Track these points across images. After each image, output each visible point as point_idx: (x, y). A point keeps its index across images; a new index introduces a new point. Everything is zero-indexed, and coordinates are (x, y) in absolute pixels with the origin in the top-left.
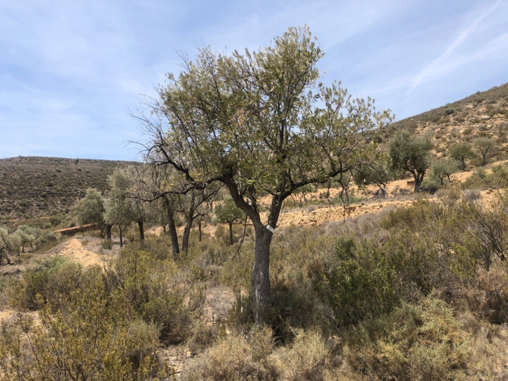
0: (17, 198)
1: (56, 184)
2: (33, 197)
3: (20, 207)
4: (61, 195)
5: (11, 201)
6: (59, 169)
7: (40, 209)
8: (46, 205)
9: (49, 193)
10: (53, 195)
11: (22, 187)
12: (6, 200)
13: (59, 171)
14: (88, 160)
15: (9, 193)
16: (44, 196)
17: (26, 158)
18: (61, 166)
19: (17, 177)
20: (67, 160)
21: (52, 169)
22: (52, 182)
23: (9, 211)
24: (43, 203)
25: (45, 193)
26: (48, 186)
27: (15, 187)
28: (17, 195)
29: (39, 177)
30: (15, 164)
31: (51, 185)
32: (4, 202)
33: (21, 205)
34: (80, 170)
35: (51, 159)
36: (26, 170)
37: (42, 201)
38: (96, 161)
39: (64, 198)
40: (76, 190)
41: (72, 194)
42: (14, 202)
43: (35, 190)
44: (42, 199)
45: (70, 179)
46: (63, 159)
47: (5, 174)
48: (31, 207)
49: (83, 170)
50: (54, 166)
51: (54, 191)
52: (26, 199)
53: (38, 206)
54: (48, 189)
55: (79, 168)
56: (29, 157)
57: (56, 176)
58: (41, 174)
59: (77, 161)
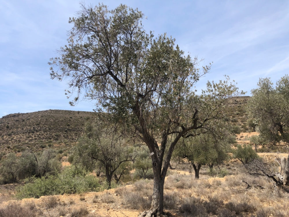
0: (53, 132)
1: (71, 125)
2: (61, 131)
3: (56, 137)
4: (74, 130)
5: (51, 134)
6: (71, 117)
7: (65, 138)
8: (67, 136)
9: (68, 130)
10: (70, 130)
11: (55, 126)
12: (48, 133)
13: (71, 118)
14: (84, 112)
15: (49, 129)
16: (66, 131)
17: (54, 111)
18: (71, 115)
19: (52, 120)
20: (74, 112)
21: (68, 116)
22: (69, 123)
23: (51, 139)
24: (66, 135)
25: (66, 129)
26: (68, 126)
27: (52, 126)
28: (53, 130)
29: (62, 121)
30: (49, 114)
31: (69, 125)
32: (47, 134)
33: (56, 136)
34: (81, 117)
35: (66, 111)
36: (55, 117)
37: (66, 134)
38: (88, 113)
39: (76, 132)
40: (82, 128)
41: (79, 130)
42: (52, 134)
43: (61, 128)
44: (65, 133)
45: (78, 122)
46: (71, 111)
47: (46, 119)
48: (60, 137)
49: (83, 117)
50: (67, 115)
51: (70, 128)
52: (58, 133)
53: (64, 136)
54: (67, 127)
55: (81, 116)
56: (55, 110)
57: (70, 120)
58: (63, 119)
59: (79, 112)
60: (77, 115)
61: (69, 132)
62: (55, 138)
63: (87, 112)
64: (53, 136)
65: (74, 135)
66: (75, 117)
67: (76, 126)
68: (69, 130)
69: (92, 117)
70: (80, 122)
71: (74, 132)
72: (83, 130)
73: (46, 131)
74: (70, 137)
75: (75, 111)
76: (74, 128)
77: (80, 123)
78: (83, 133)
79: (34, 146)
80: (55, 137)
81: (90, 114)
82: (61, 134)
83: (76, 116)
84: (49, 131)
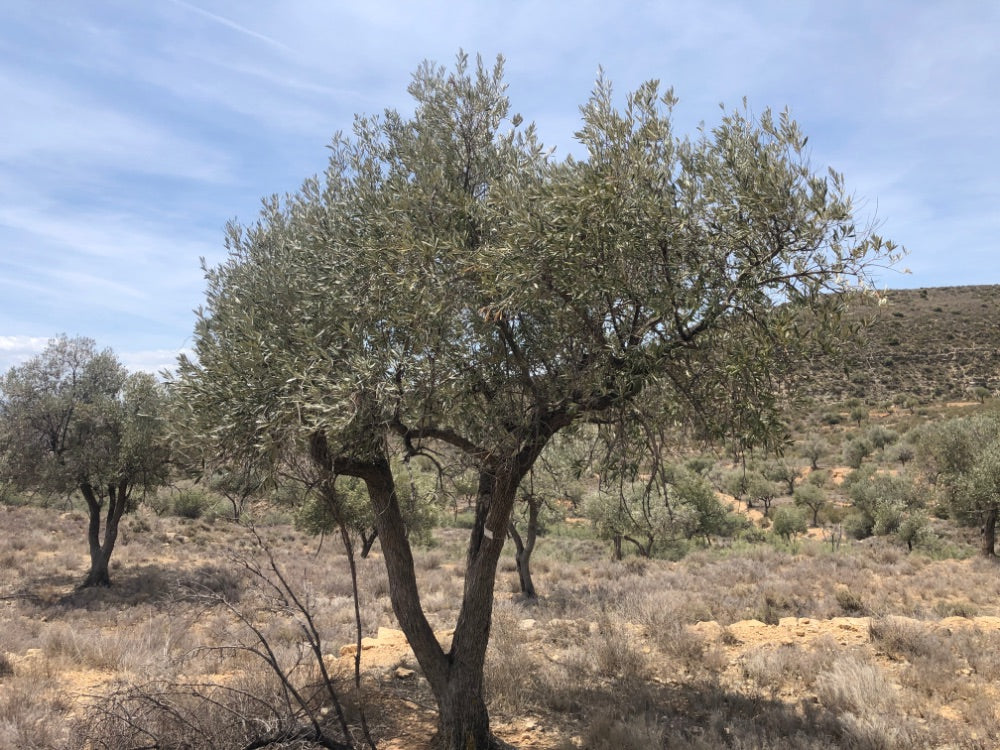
60: (919, 302)
61: (900, 366)
62: (852, 389)
63: (959, 288)
64: (844, 385)
65: (919, 375)
66: (913, 310)
67: (922, 343)
68: (897, 359)
69: (984, 306)
70: (938, 329)
71: (919, 365)
72: (952, 355)
73: (818, 369)
74: (906, 385)
75: (910, 291)
76: (917, 351)
77: (937, 332)
78: (954, 370)
79: (804, 418)
80: (853, 385)
81: (971, 293)
82: (872, 375)
83: (915, 308)
84: (830, 368)
